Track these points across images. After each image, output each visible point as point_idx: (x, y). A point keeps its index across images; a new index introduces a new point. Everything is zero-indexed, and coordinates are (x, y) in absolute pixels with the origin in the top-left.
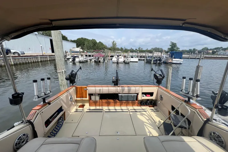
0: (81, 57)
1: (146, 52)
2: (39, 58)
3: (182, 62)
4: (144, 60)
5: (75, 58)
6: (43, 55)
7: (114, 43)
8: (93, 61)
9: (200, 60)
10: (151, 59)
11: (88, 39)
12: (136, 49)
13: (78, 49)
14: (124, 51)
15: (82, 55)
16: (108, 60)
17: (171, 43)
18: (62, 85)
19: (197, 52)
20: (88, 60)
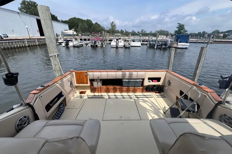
0: (75, 41)
1: (150, 36)
2: (26, 42)
3: (188, 47)
4: (147, 45)
6: (30, 39)
7: (113, 24)
8: (90, 45)
9: (208, 45)
10: (154, 43)
11: (82, 20)
12: (139, 32)
13: (71, 32)
14: (125, 34)
15: (76, 39)
16: (106, 45)
17: (179, 25)
18: (56, 70)
19: (206, 36)
20: (83, 44)
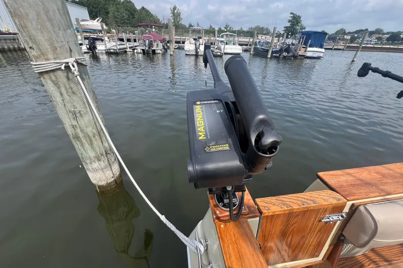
0: (109, 40)
3: (321, 55)
5: (94, 43)
7: (176, 11)
8: (139, 51)
13: (96, 24)
17: (292, 15)
20: (126, 48)
